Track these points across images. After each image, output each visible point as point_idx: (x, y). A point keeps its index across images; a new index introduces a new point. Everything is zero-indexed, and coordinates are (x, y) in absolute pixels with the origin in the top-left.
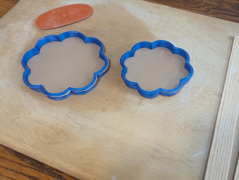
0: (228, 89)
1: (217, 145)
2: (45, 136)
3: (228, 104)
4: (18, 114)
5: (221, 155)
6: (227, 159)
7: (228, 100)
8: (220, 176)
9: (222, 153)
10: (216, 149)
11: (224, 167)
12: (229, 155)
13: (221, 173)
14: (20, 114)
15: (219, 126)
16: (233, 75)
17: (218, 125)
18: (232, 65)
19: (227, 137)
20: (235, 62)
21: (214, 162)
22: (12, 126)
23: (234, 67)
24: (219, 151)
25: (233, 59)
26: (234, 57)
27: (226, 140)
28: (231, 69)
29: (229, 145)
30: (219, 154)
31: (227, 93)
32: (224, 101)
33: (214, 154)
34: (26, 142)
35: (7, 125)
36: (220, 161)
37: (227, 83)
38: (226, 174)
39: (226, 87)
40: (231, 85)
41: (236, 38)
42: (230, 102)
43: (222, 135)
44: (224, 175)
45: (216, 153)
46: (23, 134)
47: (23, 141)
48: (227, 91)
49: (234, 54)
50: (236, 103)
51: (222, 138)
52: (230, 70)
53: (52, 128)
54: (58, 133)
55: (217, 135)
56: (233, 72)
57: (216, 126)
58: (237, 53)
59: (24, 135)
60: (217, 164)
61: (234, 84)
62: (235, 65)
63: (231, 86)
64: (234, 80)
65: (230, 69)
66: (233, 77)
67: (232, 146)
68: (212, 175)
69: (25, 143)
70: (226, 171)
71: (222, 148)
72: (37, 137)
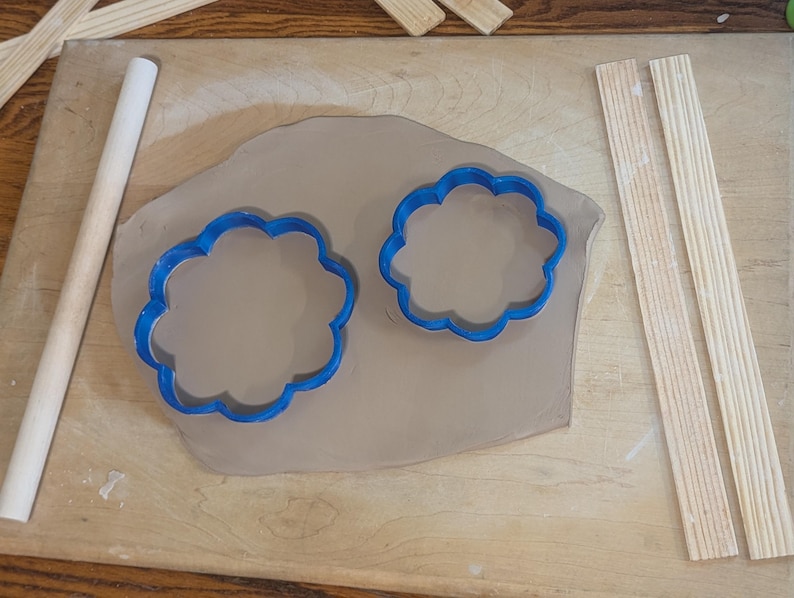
0: (636, 229)
1: (668, 383)
2: (286, 522)
3: (651, 270)
4: (197, 490)
5: (685, 401)
6: (698, 404)
7: (649, 259)
8: (701, 449)
9: (684, 397)
10: (670, 393)
11: (700, 427)
12: (700, 393)
13: (700, 443)
14: (203, 490)
15: (654, 335)
16: (633, 187)
17: (650, 332)
18: (621, 160)
19: (680, 353)
20: (625, 147)
21: (677, 424)
22: (199, 525)
23: (628, 162)
24: (678, 396)
25: (617, 139)
26: (616, 133)
27: (682, 362)
28: (624, 171)
29: (692, 372)
30: (679, 403)
31: (639, 241)
32: (640, 265)
33: (669, 406)
34: (250, 552)
35: (188, 527)
36: (687, 416)
37: (629, 213)
38: (710, 441)
39: (631, 227)
40: (639, 214)
41: (600, 71)
42: (655, 262)
43: (669, 354)
44: (707, 444)
45: (672, 401)
46: (233, 535)
47: (242, 552)
48: (637, 235)
49: (614, 122)
50: (667, 260)
51: (670, 361)
52: (621, 174)
53: (292, 499)
54: (312, 505)
55: (659, 358)
56: (632, 177)
57: (648, 338)
58: (619, 117)
59: (238, 537)
60: (684, 426)
61: (643, 209)
62: (627, 155)
63: (640, 220)
64: (642, 199)
65: (620, 171)
66: (635, 191)
67: (698, 369)
68: (683, 456)
69: (248, 555)
70: (708, 434)
71: (681, 385)
72: (270, 532)
